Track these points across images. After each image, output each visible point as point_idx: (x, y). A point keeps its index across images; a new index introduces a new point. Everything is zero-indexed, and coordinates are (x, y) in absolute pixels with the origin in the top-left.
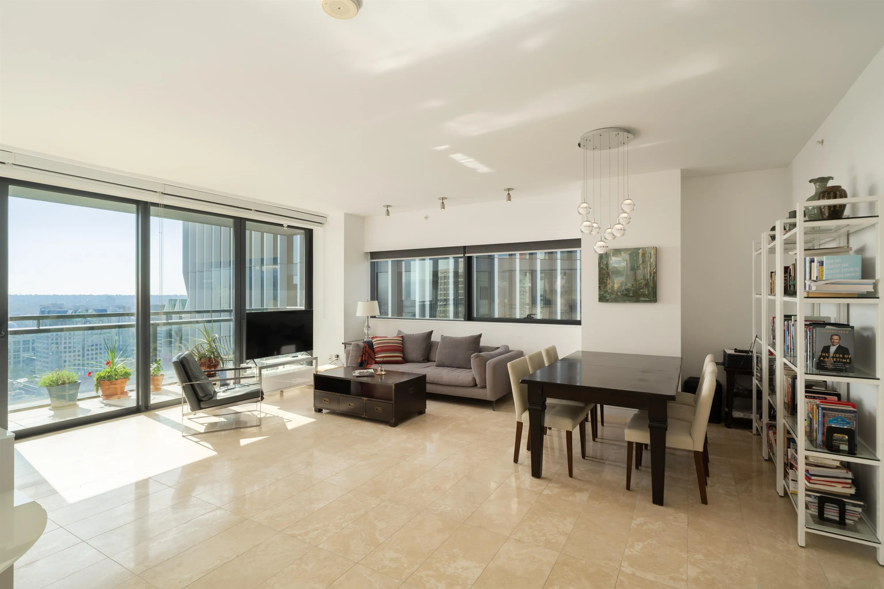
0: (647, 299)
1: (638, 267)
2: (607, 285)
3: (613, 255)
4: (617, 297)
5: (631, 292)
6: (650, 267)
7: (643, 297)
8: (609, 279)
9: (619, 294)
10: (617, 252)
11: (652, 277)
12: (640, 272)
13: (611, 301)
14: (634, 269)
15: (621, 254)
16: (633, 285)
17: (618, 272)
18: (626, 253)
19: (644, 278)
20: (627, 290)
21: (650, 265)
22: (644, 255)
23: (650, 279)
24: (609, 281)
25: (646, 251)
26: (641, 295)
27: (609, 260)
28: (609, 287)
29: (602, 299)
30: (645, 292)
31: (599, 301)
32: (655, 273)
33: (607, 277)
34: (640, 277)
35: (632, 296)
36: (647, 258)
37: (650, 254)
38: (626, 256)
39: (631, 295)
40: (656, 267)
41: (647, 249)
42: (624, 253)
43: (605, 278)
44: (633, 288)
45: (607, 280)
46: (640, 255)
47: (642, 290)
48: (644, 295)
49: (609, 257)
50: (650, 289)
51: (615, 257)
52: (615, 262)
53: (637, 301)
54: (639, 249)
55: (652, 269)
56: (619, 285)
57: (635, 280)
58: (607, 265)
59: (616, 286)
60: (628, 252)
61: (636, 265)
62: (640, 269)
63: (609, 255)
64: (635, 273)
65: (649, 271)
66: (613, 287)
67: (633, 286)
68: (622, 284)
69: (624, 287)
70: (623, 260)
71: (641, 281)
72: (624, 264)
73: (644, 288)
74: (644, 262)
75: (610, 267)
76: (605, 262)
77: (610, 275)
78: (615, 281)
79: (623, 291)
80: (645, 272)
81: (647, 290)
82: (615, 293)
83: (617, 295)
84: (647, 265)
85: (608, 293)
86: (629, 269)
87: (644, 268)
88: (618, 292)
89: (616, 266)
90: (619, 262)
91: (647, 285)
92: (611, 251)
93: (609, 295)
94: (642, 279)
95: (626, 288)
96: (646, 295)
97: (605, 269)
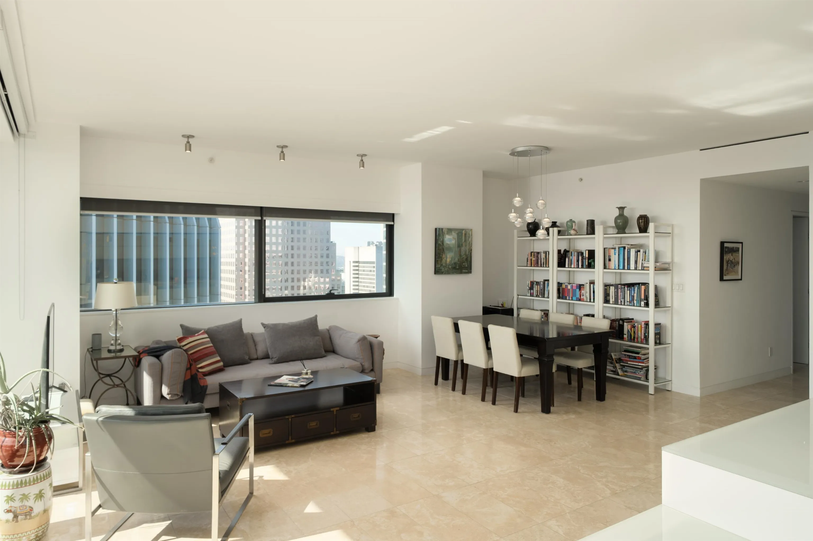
0: (467, 271)
1: (462, 245)
2: (442, 260)
3: (447, 234)
4: (449, 269)
5: (458, 265)
6: (469, 245)
7: (465, 270)
8: (444, 254)
9: (450, 267)
10: (450, 231)
11: (470, 253)
12: (463, 249)
13: (445, 273)
14: (459, 246)
15: (452, 233)
16: (459, 259)
17: (450, 249)
18: (455, 232)
19: (465, 254)
20: (455, 263)
21: (469, 243)
22: (465, 234)
23: (469, 255)
24: (444, 256)
25: (467, 232)
26: (464, 267)
27: (445, 238)
28: (444, 261)
29: (437, 271)
30: (466, 265)
31: (435, 273)
32: (471, 250)
33: (443, 253)
34: (463, 253)
35: (458, 269)
36: (467, 238)
37: (469, 234)
38: (454, 234)
39: (457, 267)
40: (472, 245)
41: (467, 230)
42: (454, 233)
43: (441, 253)
44: (459, 262)
45: (442, 255)
46: (463, 235)
47: (464, 264)
48: (466, 268)
49: (445, 235)
50: (469, 262)
51: (448, 235)
52: (449, 240)
53: (461, 273)
54: (463, 230)
55: (470, 247)
56: (450, 259)
57: (460, 255)
58: (443, 242)
59: (448, 260)
60: (457, 232)
61: (461, 243)
62: (463, 246)
63: (444, 233)
64: (460, 250)
65: (468, 248)
66: (446, 261)
67: (459, 261)
68: (452, 258)
69: (453, 261)
70: (453, 238)
71: (463, 256)
72: (453, 242)
73: (465, 262)
74: (465, 241)
75: (445, 244)
76: (442, 240)
77: (445, 251)
78: (448, 256)
79: (452, 264)
80: (466, 249)
81: (466, 264)
82: (448, 266)
83: (449, 268)
84: (467, 244)
85: (443, 266)
86: (457, 246)
87: (466, 246)
88: (449, 265)
89: (448, 243)
90: (450, 240)
91: (467, 259)
92: (446, 230)
93: (444, 268)
94: (464, 255)
95: (454, 262)
96: (466, 267)
97: (441, 246)
